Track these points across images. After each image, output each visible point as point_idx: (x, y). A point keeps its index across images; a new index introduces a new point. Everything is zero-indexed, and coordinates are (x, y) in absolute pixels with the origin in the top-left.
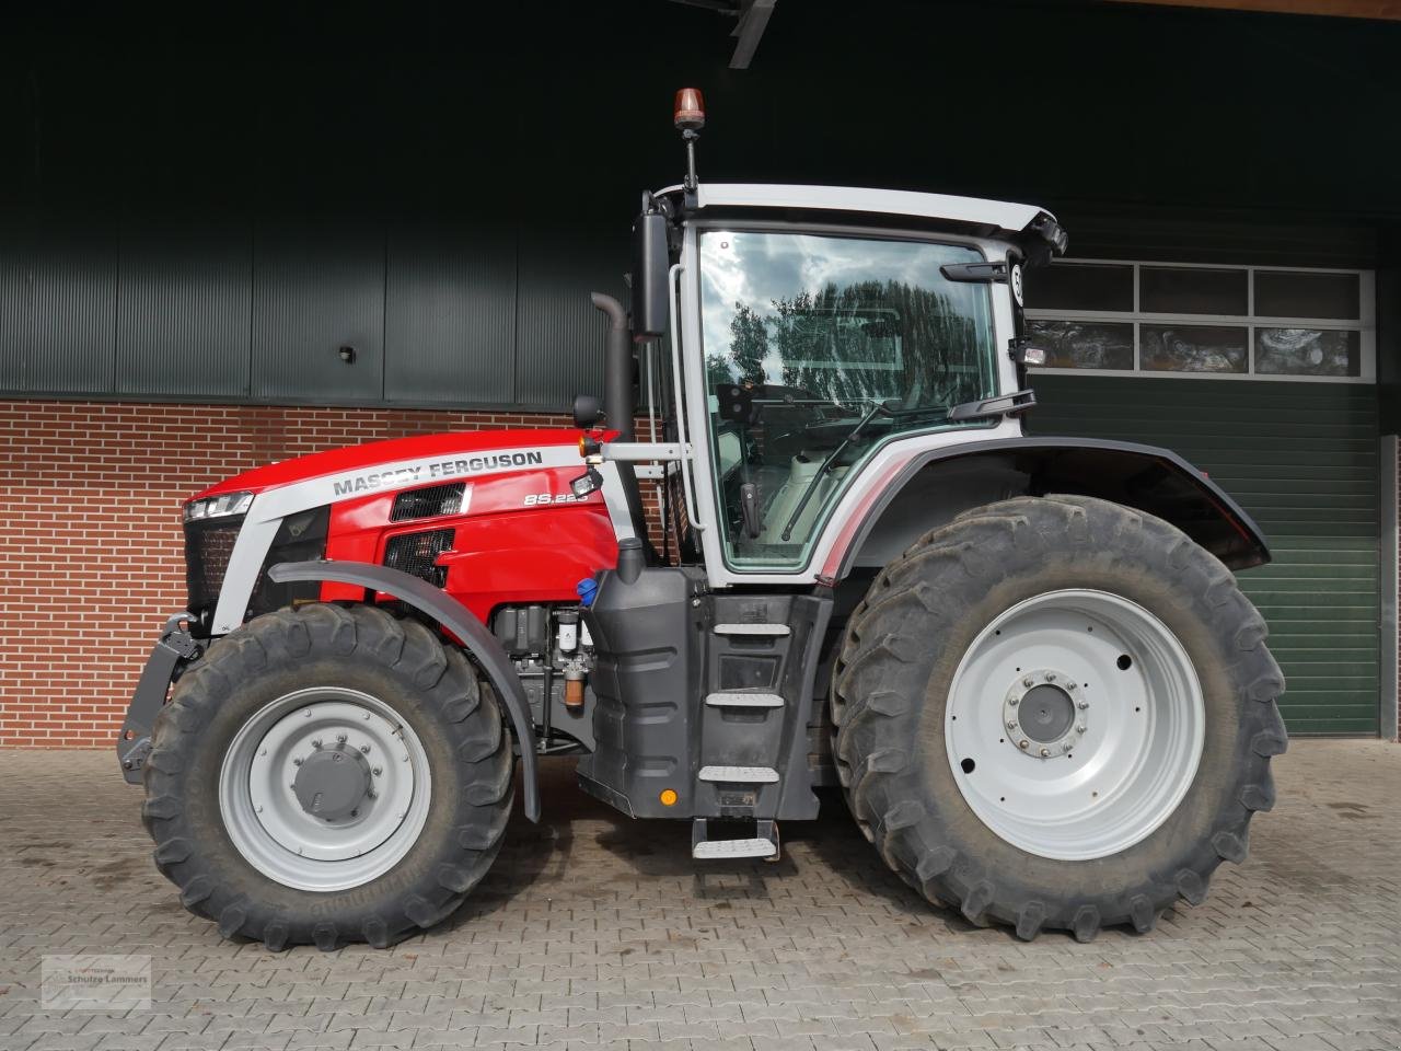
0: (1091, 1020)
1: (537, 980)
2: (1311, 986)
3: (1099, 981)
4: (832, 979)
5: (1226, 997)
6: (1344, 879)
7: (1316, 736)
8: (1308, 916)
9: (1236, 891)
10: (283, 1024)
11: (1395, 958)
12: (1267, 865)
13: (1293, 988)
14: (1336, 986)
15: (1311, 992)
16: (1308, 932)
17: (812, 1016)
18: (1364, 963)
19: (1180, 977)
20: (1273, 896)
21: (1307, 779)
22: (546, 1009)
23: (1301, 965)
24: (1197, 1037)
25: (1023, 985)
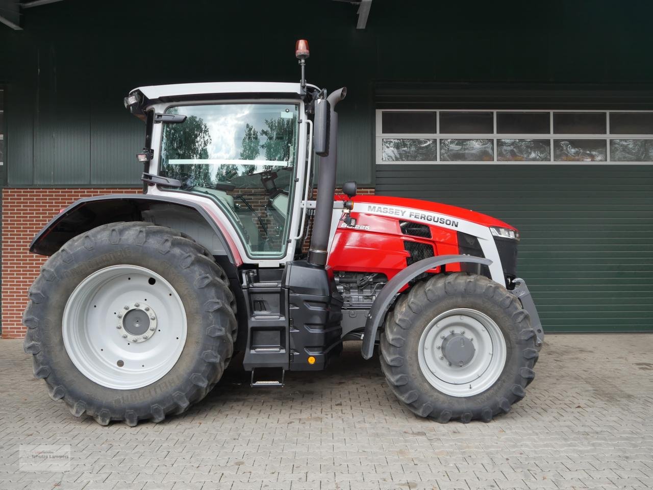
0: (487, 454)
1: (250, 433)
2: (594, 442)
3: (496, 438)
4: (377, 435)
5: (553, 446)
6: (629, 397)
7: (642, 333)
8: (605, 412)
9: (575, 401)
10: (140, 449)
11: (639, 430)
12: (594, 390)
13: (586, 442)
14: (607, 442)
15: (593, 445)
16: (602, 419)
17: (363, 450)
18: (624, 432)
19: (535, 437)
20: (592, 403)
21: (630, 352)
22: (250, 444)
23: (593, 433)
24: (532, 462)
25: (462, 439)
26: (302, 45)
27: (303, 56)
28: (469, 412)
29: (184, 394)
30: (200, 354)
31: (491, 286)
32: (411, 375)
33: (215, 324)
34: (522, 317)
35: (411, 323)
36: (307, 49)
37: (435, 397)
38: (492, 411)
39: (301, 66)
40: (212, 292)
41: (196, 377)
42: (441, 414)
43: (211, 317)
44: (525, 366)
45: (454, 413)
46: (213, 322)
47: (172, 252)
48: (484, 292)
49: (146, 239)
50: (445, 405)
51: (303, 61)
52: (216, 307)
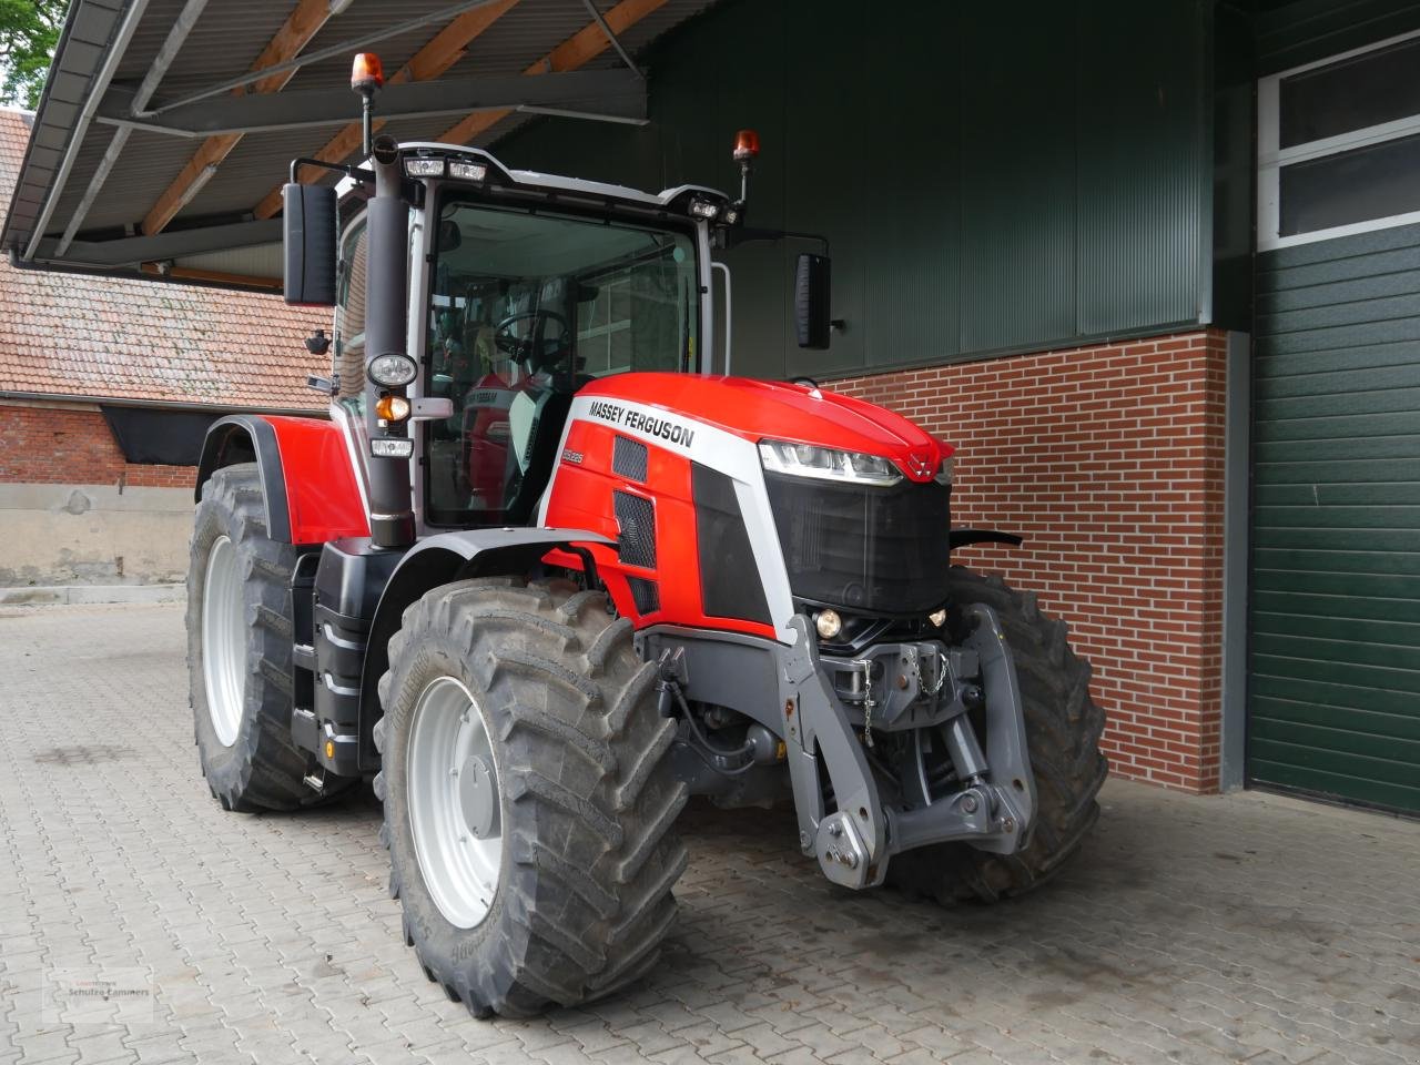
30: (245, 701)
33: (255, 650)
34: (508, 726)
40: (258, 589)
43: (252, 636)
46: (254, 646)
52: (254, 618)
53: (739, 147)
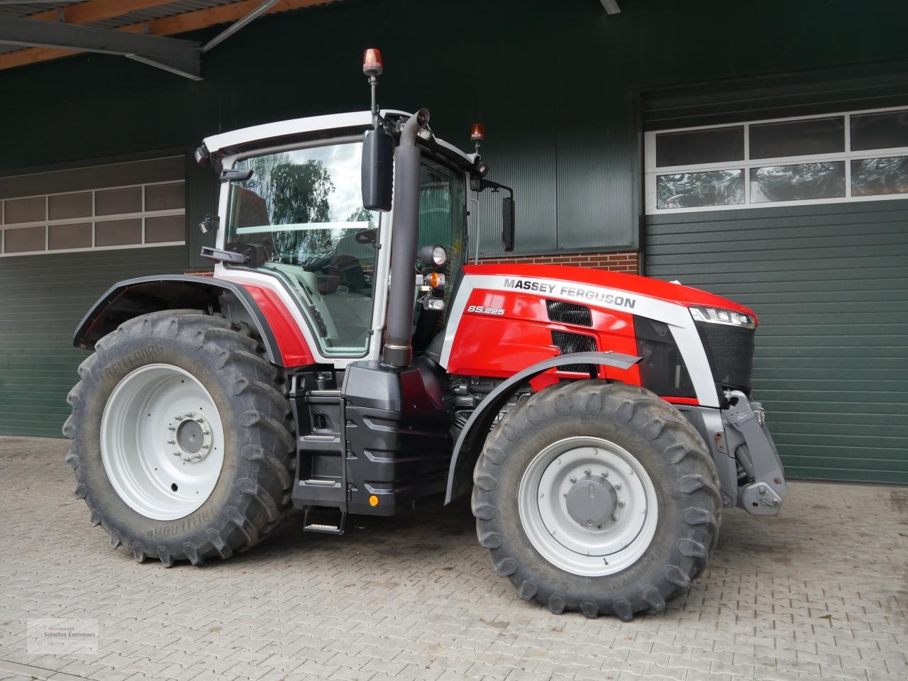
26: (370, 57)
27: (373, 72)
28: (592, 602)
29: (219, 532)
30: (235, 481)
31: (628, 403)
32: (506, 535)
33: (252, 443)
34: (680, 455)
35: (504, 455)
36: (378, 61)
37: (542, 571)
38: (630, 604)
39: (371, 86)
40: (251, 400)
41: (230, 511)
42: (550, 599)
43: (248, 434)
44: (687, 537)
45: (568, 599)
46: (251, 440)
47: (205, 348)
48: (617, 412)
49: (178, 331)
50: (556, 587)
51: (373, 79)
52: (254, 420)
53: (476, 133)
